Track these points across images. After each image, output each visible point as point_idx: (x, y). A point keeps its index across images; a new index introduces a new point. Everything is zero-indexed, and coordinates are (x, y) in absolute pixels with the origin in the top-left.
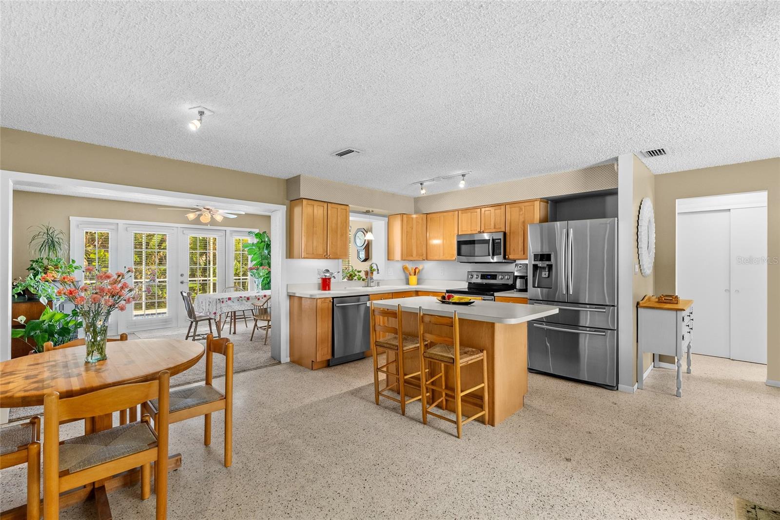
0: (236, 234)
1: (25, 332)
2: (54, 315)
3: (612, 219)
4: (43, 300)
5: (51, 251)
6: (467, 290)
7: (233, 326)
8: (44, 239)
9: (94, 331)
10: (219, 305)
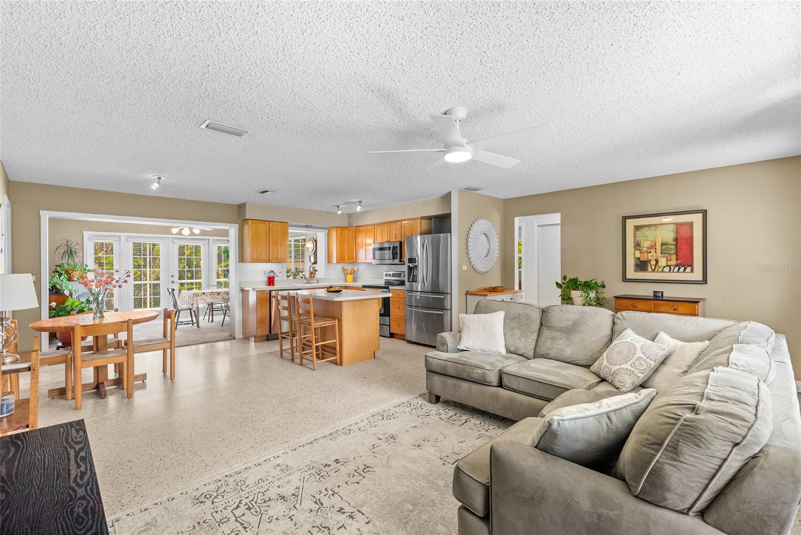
0: (217, 242)
1: (56, 312)
2: (74, 302)
3: (446, 234)
4: (67, 292)
5: (70, 258)
6: (384, 285)
7: (211, 317)
8: (64, 250)
9: (98, 302)
10: (195, 299)
